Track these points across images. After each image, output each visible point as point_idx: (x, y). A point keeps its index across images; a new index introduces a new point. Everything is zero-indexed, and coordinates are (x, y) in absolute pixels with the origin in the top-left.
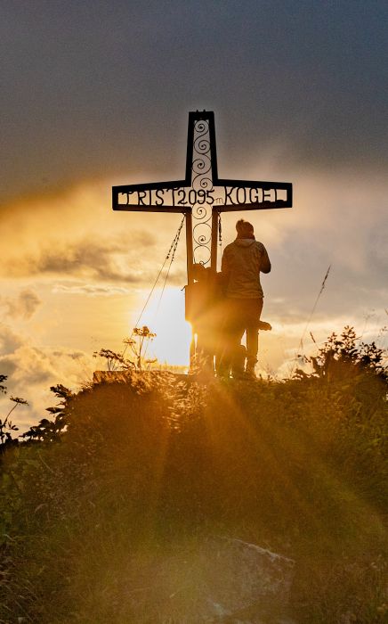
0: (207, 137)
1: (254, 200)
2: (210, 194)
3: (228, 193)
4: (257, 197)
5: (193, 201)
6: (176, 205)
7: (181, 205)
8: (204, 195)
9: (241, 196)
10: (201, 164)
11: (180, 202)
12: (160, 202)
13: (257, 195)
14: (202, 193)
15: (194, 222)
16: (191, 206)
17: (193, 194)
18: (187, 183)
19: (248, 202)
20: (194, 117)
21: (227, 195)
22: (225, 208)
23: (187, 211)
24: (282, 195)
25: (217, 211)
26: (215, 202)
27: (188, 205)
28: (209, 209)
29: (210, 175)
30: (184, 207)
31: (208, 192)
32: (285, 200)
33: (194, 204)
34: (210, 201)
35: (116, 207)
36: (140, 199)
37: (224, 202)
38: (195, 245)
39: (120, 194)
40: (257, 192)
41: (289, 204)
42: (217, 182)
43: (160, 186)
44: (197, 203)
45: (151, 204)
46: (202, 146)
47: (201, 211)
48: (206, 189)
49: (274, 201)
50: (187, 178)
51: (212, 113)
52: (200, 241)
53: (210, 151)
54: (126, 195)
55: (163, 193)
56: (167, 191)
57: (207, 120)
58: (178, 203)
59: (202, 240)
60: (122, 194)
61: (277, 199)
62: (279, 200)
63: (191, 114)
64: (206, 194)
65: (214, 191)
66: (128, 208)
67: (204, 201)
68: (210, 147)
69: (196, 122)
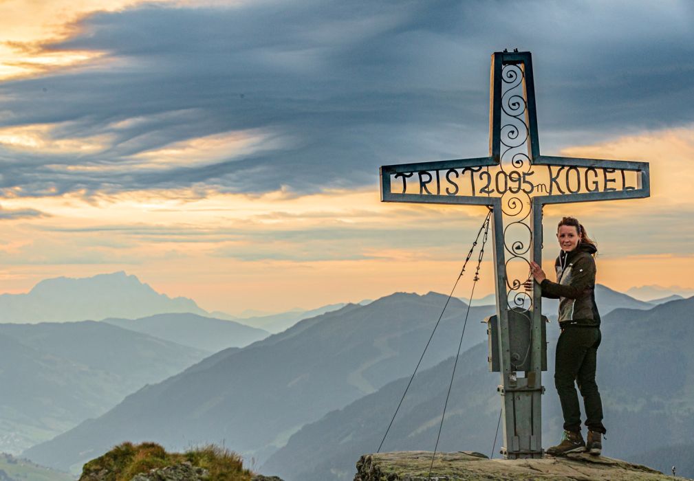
0: (522, 90)
1: (592, 187)
2: (528, 178)
3: (554, 176)
4: (596, 183)
5: (502, 189)
6: (478, 194)
7: (484, 194)
8: (519, 180)
9: (571, 181)
10: (513, 132)
11: (482, 191)
12: (452, 189)
14: (515, 176)
15: (506, 220)
16: (500, 196)
17: (501, 176)
18: (493, 160)
19: (583, 190)
20: (502, 59)
21: (553, 180)
22: (550, 200)
23: (494, 206)
24: (632, 179)
25: (538, 205)
26: (535, 189)
27: (495, 195)
29: (526, 149)
30: (490, 198)
31: (524, 174)
32: (638, 186)
33: (503, 193)
35: (388, 196)
36: (423, 184)
37: (548, 191)
38: (507, 256)
39: (392, 176)
40: (596, 175)
41: (644, 192)
42: (536, 158)
43: (451, 166)
44: (508, 192)
45: (441, 194)
46: (514, 104)
47: (514, 203)
48: (520, 171)
49: (621, 190)
50: (493, 154)
51: (528, 55)
52: (515, 250)
53: (526, 112)
54: (401, 178)
55: (457, 176)
56: (463, 173)
57: (521, 66)
58: (481, 192)
59: (518, 248)
60: (396, 177)
61: (626, 186)
62: (628, 188)
63: (497, 55)
64: (521, 178)
65: (533, 173)
66: (404, 198)
67: (519, 188)
68: (526, 107)
69: (503, 67)
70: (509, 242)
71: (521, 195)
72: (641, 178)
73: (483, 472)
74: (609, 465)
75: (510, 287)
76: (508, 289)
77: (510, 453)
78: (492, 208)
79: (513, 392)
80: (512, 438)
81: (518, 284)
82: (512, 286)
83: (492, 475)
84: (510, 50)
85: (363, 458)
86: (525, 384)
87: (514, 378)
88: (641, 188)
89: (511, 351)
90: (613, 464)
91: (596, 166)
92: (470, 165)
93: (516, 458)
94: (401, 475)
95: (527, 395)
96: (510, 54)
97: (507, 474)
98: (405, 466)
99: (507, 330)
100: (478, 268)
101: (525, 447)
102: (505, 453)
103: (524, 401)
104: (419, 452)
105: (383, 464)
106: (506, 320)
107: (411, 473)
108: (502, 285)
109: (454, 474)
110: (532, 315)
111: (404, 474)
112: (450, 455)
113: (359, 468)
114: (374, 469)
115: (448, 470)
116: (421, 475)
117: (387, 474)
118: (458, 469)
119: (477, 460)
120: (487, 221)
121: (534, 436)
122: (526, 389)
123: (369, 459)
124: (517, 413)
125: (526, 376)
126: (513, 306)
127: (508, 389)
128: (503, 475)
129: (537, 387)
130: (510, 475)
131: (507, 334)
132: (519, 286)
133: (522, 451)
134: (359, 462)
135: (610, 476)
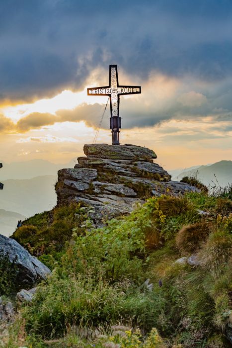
0: (115, 73)
1: (130, 92)
3: (122, 89)
5: (111, 92)
6: (106, 93)
7: (108, 94)
9: (126, 90)
10: (114, 81)
12: (101, 93)
13: (131, 90)
15: (112, 98)
17: (111, 90)
18: (110, 87)
19: (128, 92)
20: (111, 66)
22: (121, 94)
23: (110, 95)
24: (138, 90)
25: (119, 95)
26: (118, 92)
28: (116, 95)
29: (116, 84)
32: (139, 91)
35: (89, 94)
38: (112, 106)
41: (140, 92)
42: (118, 86)
43: (101, 88)
44: (113, 93)
45: (99, 94)
46: (113, 75)
47: (114, 95)
49: (135, 92)
57: (115, 68)
59: (115, 104)
60: (90, 90)
64: (115, 90)
65: (118, 89)
66: (92, 95)
67: (115, 92)
68: (116, 76)
69: (111, 68)
70: (113, 103)
76: (113, 112)
84: (113, 65)
87: (114, 130)
91: (131, 87)
92: (105, 88)
99: (112, 120)
101: (116, 142)
106: (112, 118)
108: (111, 111)
120: (109, 99)
126: (113, 115)
127: (112, 132)
129: (118, 131)
132: (115, 111)
135: (130, 147)
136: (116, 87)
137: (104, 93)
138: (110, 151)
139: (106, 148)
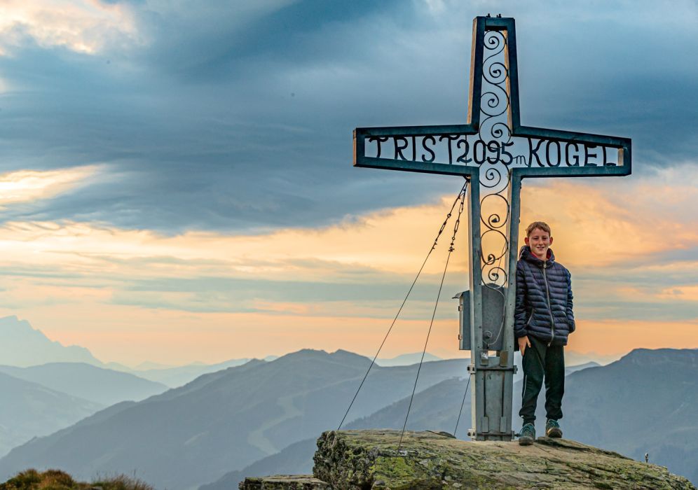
0: (503, 57)
1: (572, 162)
2: (507, 149)
3: (534, 148)
5: (480, 158)
6: (455, 163)
7: (461, 163)
8: (498, 150)
10: (493, 100)
11: (459, 159)
12: (428, 157)
13: (578, 154)
14: (493, 146)
16: (478, 165)
19: (563, 164)
20: (484, 25)
21: (533, 152)
22: (528, 173)
23: (471, 176)
25: (517, 176)
26: (514, 160)
27: (473, 164)
29: (506, 118)
30: (467, 168)
31: (504, 145)
33: (481, 163)
34: (507, 159)
35: (362, 161)
36: (398, 150)
37: (528, 163)
38: (483, 228)
39: (367, 140)
40: (577, 150)
41: (626, 169)
42: (516, 129)
43: (428, 132)
44: (486, 162)
45: (416, 160)
46: (495, 72)
47: (492, 174)
48: (499, 141)
49: (602, 165)
50: (472, 121)
51: (512, 21)
52: (492, 223)
53: (507, 79)
54: (375, 142)
55: (434, 143)
56: (440, 140)
57: (504, 33)
58: (458, 161)
59: (495, 221)
60: (370, 141)
61: (607, 162)
62: (609, 164)
63: (479, 19)
64: (500, 149)
65: (512, 143)
66: (379, 164)
67: (498, 159)
68: (507, 75)
69: (485, 32)
71: (499, 165)
72: (622, 154)
73: (454, 448)
74: (581, 450)
75: (484, 262)
76: (483, 264)
77: (479, 435)
78: (468, 178)
79: (485, 370)
80: (482, 418)
81: (492, 259)
82: (487, 261)
83: (463, 451)
84: (493, 16)
85: (324, 435)
86: (497, 363)
87: (486, 357)
88: (622, 164)
89: (484, 327)
90: (585, 449)
91: (578, 139)
92: (450, 133)
93: (485, 440)
94: (368, 447)
95: (499, 375)
96: (493, 19)
97: (478, 451)
98: (371, 440)
99: (481, 305)
100: (454, 238)
102: (474, 435)
103: (495, 380)
104: (384, 429)
105: (348, 438)
106: (480, 296)
107: (379, 446)
108: (477, 258)
109: (424, 448)
110: (506, 292)
111: (372, 447)
112: (417, 433)
113: (320, 445)
114: (338, 443)
115: (417, 445)
116: (389, 448)
117: (353, 448)
118: (427, 444)
119: (445, 439)
120: (463, 192)
121: (505, 417)
122: (499, 368)
123: (333, 434)
124: (487, 393)
125: (498, 355)
126: (487, 281)
127: (480, 367)
128: (474, 452)
129: (509, 367)
130: (481, 452)
131: (481, 309)
132: (494, 261)
133: (491, 432)
134: (320, 438)
135: (582, 459)
136: (506, 131)
137: (442, 159)
138: (490, 480)
139: (465, 466)
